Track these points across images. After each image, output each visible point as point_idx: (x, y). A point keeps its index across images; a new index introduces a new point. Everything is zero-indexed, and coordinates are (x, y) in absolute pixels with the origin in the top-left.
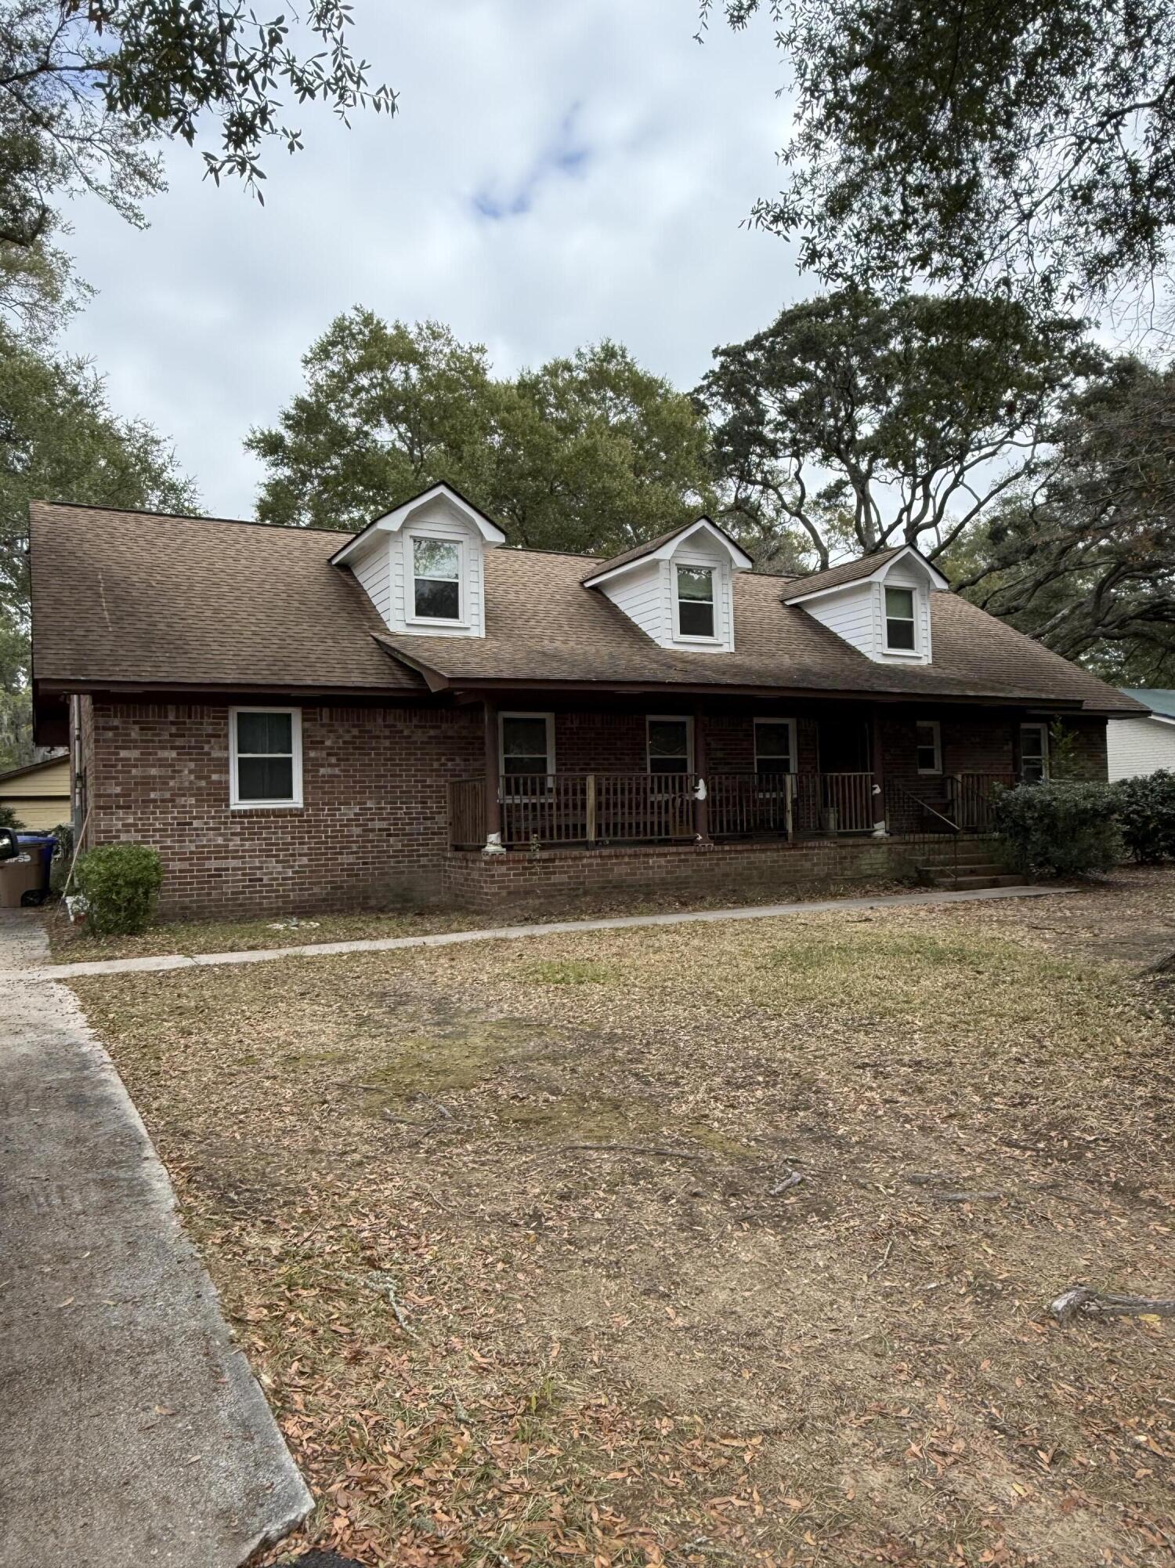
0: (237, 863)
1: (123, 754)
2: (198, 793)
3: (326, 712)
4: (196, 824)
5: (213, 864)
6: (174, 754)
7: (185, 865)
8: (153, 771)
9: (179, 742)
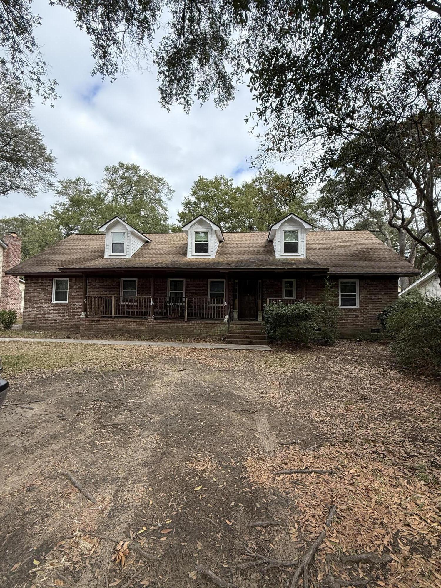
0: (52, 316)
1: (30, 289)
2: (44, 299)
3: (74, 279)
4: (44, 306)
5: (46, 316)
6: (40, 290)
7: (41, 316)
8: (36, 294)
9: (41, 287)
